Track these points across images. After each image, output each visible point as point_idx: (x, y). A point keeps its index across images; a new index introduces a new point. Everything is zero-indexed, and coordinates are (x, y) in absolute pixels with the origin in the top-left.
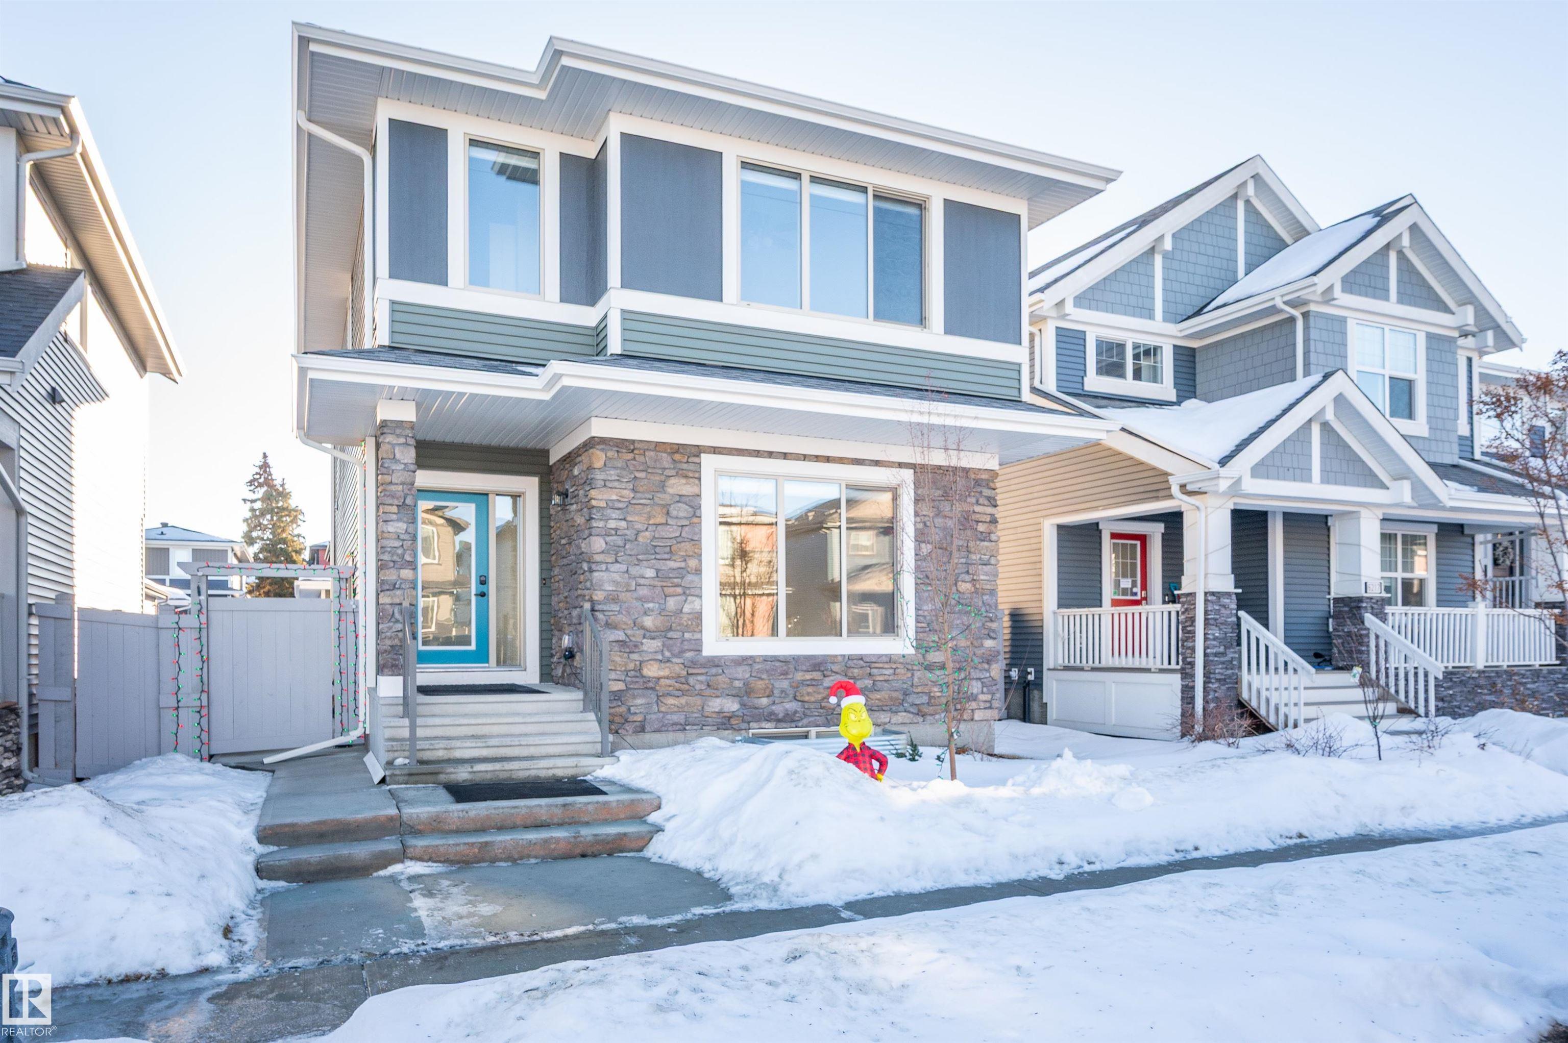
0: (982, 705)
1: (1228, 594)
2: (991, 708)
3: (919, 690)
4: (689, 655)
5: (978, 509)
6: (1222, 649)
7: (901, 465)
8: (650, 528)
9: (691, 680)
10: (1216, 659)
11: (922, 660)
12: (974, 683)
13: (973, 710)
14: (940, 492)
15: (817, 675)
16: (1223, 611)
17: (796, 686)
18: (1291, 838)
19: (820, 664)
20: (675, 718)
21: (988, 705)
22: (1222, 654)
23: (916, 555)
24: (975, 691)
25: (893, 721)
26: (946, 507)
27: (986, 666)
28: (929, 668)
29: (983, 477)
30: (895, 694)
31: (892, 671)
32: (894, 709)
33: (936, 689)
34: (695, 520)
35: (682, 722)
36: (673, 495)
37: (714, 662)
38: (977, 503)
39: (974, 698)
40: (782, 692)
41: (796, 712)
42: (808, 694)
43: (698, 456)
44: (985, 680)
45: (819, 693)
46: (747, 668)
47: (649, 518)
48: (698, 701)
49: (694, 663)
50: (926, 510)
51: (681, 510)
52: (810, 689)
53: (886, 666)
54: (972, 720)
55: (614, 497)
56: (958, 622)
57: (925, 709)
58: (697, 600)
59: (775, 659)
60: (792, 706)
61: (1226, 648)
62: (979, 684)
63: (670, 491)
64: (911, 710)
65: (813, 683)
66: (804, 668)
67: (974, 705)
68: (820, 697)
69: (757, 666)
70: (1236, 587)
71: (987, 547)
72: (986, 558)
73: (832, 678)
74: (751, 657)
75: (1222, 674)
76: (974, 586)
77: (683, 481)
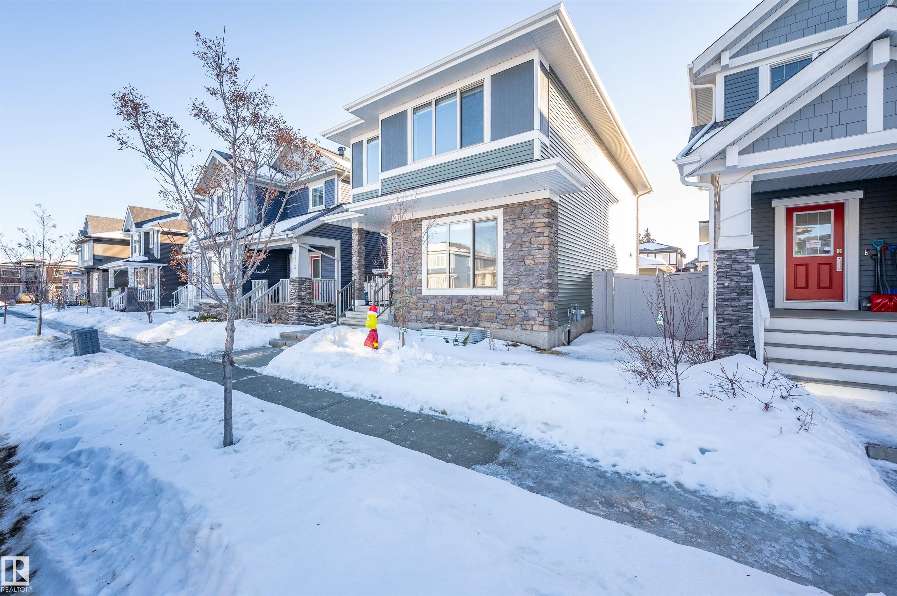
0: (537, 323)
1: (745, 252)
2: (543, 325)
3: (504, 313)
4: (418, 295)
5: (536, 221)
6: (734, 295)
7: (496, 207)
8: (408, 250)
9: (418, 304)
10: (725, 303)
11: (506, 299)
12: (533, 311)
13: (533, 325)
14: (516, 217)
15: (460, 304)
16: (736, 265)
17: (453, 308)
18: (437, 411)
19: (460, 299)
20: (413, 317)
21: (542, 323)
22: (733, 299)
23: (504, 248)
24: (534, 315)
25: (492, 326)
26: (518, 223)
27: (541, 303)
28: (509, 302)
29: (539, 203)
30: (492, 314)
31: (491, 303)
32: (492, 321)
33: (512, 313)
34: (420, 246)
35: (415, 319)
36: (413, 238)
37: (426, 299)
38: (536, 218)
39: (533, 319)
40: (447, 310)
41: (452, 319)
42: (456, 312)
43: (421, 222)
44: (541, 310)
45: (461, 312)
46: (435, 300)
47: (407, 247)
48: (420, 312)
49: (419, 298)
50: (508, 226)
51: (416, 242)
52: (457, 310)
53: (489, 301)
54: (532, 330)
55: (398, 241)
56: (525, 280)
57: (507, 323)
58: (421, 275)
59: (445, 297)
60: (451, 316)
61: (739, 295)
62: (536, 312)
63: (413, 236)
64: (500, 322)
65: (459, 307)
66: (455, 301)
67: (532, 322)
68: (461, 313)
69: (438, 300)
70: (754, 246)
71: (542, 240)
72: (541, 246)
73: (466, 306)
74: (437, 296)
75: (733, 315)
76: (534, 261)
77: (417, 232)
